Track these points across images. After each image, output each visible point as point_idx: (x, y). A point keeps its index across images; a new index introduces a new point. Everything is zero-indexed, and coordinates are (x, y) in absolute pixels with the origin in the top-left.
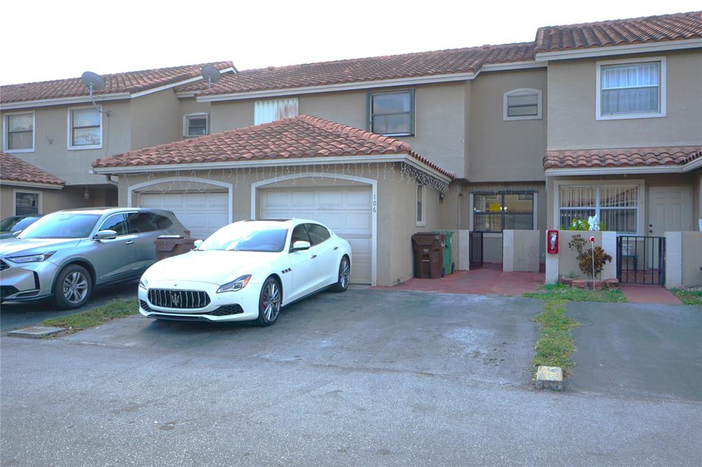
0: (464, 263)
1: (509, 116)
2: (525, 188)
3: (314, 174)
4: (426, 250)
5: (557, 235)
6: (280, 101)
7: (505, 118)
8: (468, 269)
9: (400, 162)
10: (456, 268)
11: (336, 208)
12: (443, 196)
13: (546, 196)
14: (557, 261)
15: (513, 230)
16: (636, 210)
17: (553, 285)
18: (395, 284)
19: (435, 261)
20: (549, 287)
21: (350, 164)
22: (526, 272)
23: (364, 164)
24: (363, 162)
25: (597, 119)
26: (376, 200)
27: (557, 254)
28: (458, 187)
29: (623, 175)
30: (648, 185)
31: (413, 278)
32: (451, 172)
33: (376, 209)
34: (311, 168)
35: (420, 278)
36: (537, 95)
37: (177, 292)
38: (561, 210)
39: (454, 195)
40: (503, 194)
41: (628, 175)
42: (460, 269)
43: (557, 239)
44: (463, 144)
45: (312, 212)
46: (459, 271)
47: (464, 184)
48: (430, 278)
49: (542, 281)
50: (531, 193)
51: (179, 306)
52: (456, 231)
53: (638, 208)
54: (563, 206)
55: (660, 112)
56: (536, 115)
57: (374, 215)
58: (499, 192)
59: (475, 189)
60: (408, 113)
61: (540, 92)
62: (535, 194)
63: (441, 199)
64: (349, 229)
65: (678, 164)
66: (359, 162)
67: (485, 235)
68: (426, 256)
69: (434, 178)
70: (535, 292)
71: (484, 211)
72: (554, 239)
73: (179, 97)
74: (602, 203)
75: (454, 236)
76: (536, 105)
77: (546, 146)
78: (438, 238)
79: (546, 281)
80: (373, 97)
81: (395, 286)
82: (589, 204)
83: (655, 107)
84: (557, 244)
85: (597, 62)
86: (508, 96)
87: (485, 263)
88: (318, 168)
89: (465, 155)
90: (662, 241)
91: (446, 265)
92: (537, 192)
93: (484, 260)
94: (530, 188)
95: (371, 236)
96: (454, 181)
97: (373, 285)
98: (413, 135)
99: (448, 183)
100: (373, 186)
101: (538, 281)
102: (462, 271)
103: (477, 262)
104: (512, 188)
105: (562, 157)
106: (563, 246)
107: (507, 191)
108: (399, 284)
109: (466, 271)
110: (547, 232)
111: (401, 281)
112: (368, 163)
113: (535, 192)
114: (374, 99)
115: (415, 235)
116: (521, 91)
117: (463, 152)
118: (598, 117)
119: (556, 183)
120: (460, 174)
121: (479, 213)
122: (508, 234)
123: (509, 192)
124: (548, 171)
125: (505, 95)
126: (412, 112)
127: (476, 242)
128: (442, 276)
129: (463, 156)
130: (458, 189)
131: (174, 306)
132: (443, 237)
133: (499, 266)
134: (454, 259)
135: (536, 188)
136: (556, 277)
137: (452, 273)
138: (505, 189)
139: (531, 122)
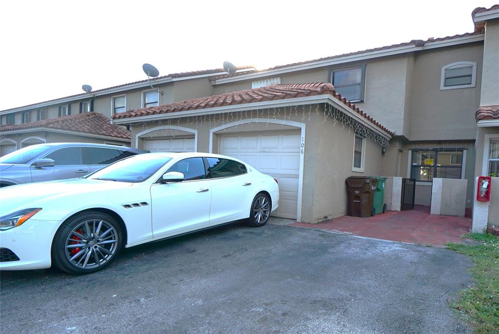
0: (396, 204)
1: (445, 86)
2: (457, 146)
4: (357, 192)
5: (490, 182)
6: (269, 80)
7: (442, 88)
8: (399, 209)
9: (324, 103)
10: (388, 208)
11: (274, 150)
12: (384, 151)
13: (475, 153)
14: (487, 210)
15: (442, 179)
17: (481, 235)
18: (320, 221)
19: (364, 201)
20: (476, 237)
21: (280, 108)
22: (451, 216)
24: (291, 105)
26: (304, 142)
27: (488, 202)
28: (398, 143)
31: (346, 215)
32: (392, 131)
33: (303, 151)
34: (249, 113)
35: (351, 216)
36: (471, 67)
38: (490, 161)
39: (394, 151)
40: (436, 150)
42: (392, 210)
43: (489, 186)
44: (403, 107)
45: (255, 154)
46: (391, 211)
47: (403, 141)
48: (360, 217)
49: (469, 227)
50: (461, 150)
52: (390, 178)
54: (492, 158)
56: (471, 84)
57: (302, 156)
58: (433, 149)
59: (414, 147)
60: (359, 84)
61: (474, 64)
62: (465, 151)
63: (383, 153)
64: (283, 169)
66: (287, 105)
67: (417, 183)
68: (357, 197)
69: (372, 131)
70: (460, 243)
71: (420, 164)
72: (485, 185)
73: (213, 84)
75: (387, 181)
76: (471, 76)
77: (479, 103)
78: (368, 181)
79: (473, 229)
80: (334, 74)
81: (318, 223)
84: (488, 192)
86: (445, 69)
87: (417, 205)
89: (404, 117)
91: (377, 205)
92: (467, 149)
93: (415, 203)
94: (461, 146)
95: (297, 177)
96: (395, 138)
97: (298, 221)
98: (362, 101)
99: (389, 139)
100: (302, 130)
101: (463, 227)
102: (393, 211)
103: (408, 204)
104: (444, 146)
105: (495, 110)
106: (495, 193)
108: (326, 221)
109: (397, 211)
110: (477, 178)
111: (329, 218)
112: (295, 106)
113: (464, 149)
114: (335, 75)
115: (349, 178)
116: (458, 63)
117: (403, 114)
119: (487, 137)
120: (399, 132)
121: (415, 166)
122: (437, 182)
123: (441, 150)
124: (480, 122)
125: (443, 69)
126: (362, 84)
127: (409, 188)
128: (372, 216)
129: (402, 117)
130: (397, 146)
132: (375, 181)
133: (428, 209)
134: (387, 201)
135: (466, 146)
136: (484, 225)
137: (383, 212)
138: (439, 147)
139: (465, 89)
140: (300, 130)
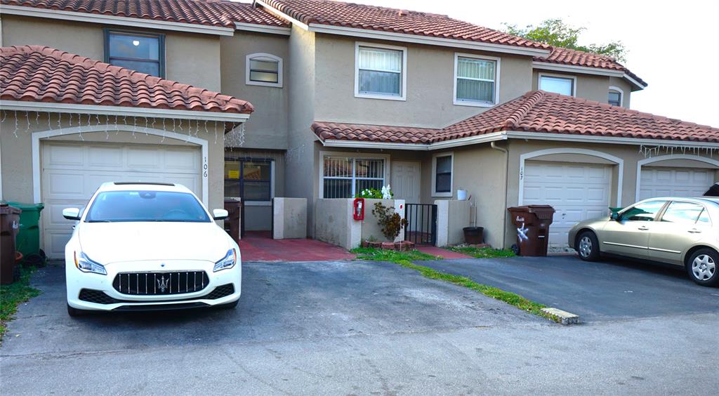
1: (251, 80)
2: (264, 156)
3: (135, 129)
5: (363, 203)
7: (248, 82)
11: (151, 170)
14: (360, 226)
15: (283, 198)
16: (382, 181)
21: (182, 120)
22: (295, 239)
23: (200, 121)
24: (199, 118)
25: (356, 96)
26: (207, 163)
27: (363, 221)
29: (380, 149)
30: (392, 160)
33: (207, 173)
34: (130, 120)
36: (276, 62)
37: (166, 275)
38: (324, 179)
40: (242, 160)
41: (383, 149)
43: (363, 206)
45: (118, 174)
50: (270, 161)
51: (167, 292)
53: (384, 179)
55: (402, 96)
56: (277, 82)
57: (205, 180)
58: (239, 158)
60: (156, 62)
61: (280, 60)
62: (273, 163)
65: (424, 143)
66: (194, 118)
72: (360, 206)
74: (357, 175)
76: (277, 73)
77: (313, 116)
80: (109, 36)
82: (346, 174)
83: (397, 90)
84: (363, 211)
85: (356, 42)
88: (141, 121)
90: (435, 208)
92: (275, 160)
100: (203, 148)
104: (252, 156)
106: (368, 212)
107: (247, 158)
112: (205, 121)
113: (273, 160)
114: (111, 38)
116: (263, 56)
118: (357, 94)
119: (321, 153)
122: (279, 202)
123: (249, 160)
125: (248, 58)
126: (162, 62)
131: (159, 293)
133: (270, 234)
135: (274, 156)
136: (359, 241)
138: (246, 156)
139: (272, 89)
140: (200, 147)
